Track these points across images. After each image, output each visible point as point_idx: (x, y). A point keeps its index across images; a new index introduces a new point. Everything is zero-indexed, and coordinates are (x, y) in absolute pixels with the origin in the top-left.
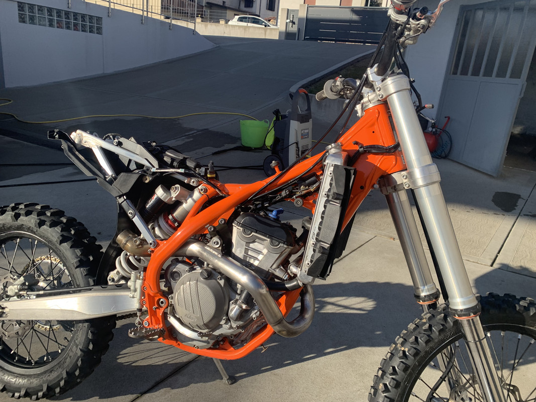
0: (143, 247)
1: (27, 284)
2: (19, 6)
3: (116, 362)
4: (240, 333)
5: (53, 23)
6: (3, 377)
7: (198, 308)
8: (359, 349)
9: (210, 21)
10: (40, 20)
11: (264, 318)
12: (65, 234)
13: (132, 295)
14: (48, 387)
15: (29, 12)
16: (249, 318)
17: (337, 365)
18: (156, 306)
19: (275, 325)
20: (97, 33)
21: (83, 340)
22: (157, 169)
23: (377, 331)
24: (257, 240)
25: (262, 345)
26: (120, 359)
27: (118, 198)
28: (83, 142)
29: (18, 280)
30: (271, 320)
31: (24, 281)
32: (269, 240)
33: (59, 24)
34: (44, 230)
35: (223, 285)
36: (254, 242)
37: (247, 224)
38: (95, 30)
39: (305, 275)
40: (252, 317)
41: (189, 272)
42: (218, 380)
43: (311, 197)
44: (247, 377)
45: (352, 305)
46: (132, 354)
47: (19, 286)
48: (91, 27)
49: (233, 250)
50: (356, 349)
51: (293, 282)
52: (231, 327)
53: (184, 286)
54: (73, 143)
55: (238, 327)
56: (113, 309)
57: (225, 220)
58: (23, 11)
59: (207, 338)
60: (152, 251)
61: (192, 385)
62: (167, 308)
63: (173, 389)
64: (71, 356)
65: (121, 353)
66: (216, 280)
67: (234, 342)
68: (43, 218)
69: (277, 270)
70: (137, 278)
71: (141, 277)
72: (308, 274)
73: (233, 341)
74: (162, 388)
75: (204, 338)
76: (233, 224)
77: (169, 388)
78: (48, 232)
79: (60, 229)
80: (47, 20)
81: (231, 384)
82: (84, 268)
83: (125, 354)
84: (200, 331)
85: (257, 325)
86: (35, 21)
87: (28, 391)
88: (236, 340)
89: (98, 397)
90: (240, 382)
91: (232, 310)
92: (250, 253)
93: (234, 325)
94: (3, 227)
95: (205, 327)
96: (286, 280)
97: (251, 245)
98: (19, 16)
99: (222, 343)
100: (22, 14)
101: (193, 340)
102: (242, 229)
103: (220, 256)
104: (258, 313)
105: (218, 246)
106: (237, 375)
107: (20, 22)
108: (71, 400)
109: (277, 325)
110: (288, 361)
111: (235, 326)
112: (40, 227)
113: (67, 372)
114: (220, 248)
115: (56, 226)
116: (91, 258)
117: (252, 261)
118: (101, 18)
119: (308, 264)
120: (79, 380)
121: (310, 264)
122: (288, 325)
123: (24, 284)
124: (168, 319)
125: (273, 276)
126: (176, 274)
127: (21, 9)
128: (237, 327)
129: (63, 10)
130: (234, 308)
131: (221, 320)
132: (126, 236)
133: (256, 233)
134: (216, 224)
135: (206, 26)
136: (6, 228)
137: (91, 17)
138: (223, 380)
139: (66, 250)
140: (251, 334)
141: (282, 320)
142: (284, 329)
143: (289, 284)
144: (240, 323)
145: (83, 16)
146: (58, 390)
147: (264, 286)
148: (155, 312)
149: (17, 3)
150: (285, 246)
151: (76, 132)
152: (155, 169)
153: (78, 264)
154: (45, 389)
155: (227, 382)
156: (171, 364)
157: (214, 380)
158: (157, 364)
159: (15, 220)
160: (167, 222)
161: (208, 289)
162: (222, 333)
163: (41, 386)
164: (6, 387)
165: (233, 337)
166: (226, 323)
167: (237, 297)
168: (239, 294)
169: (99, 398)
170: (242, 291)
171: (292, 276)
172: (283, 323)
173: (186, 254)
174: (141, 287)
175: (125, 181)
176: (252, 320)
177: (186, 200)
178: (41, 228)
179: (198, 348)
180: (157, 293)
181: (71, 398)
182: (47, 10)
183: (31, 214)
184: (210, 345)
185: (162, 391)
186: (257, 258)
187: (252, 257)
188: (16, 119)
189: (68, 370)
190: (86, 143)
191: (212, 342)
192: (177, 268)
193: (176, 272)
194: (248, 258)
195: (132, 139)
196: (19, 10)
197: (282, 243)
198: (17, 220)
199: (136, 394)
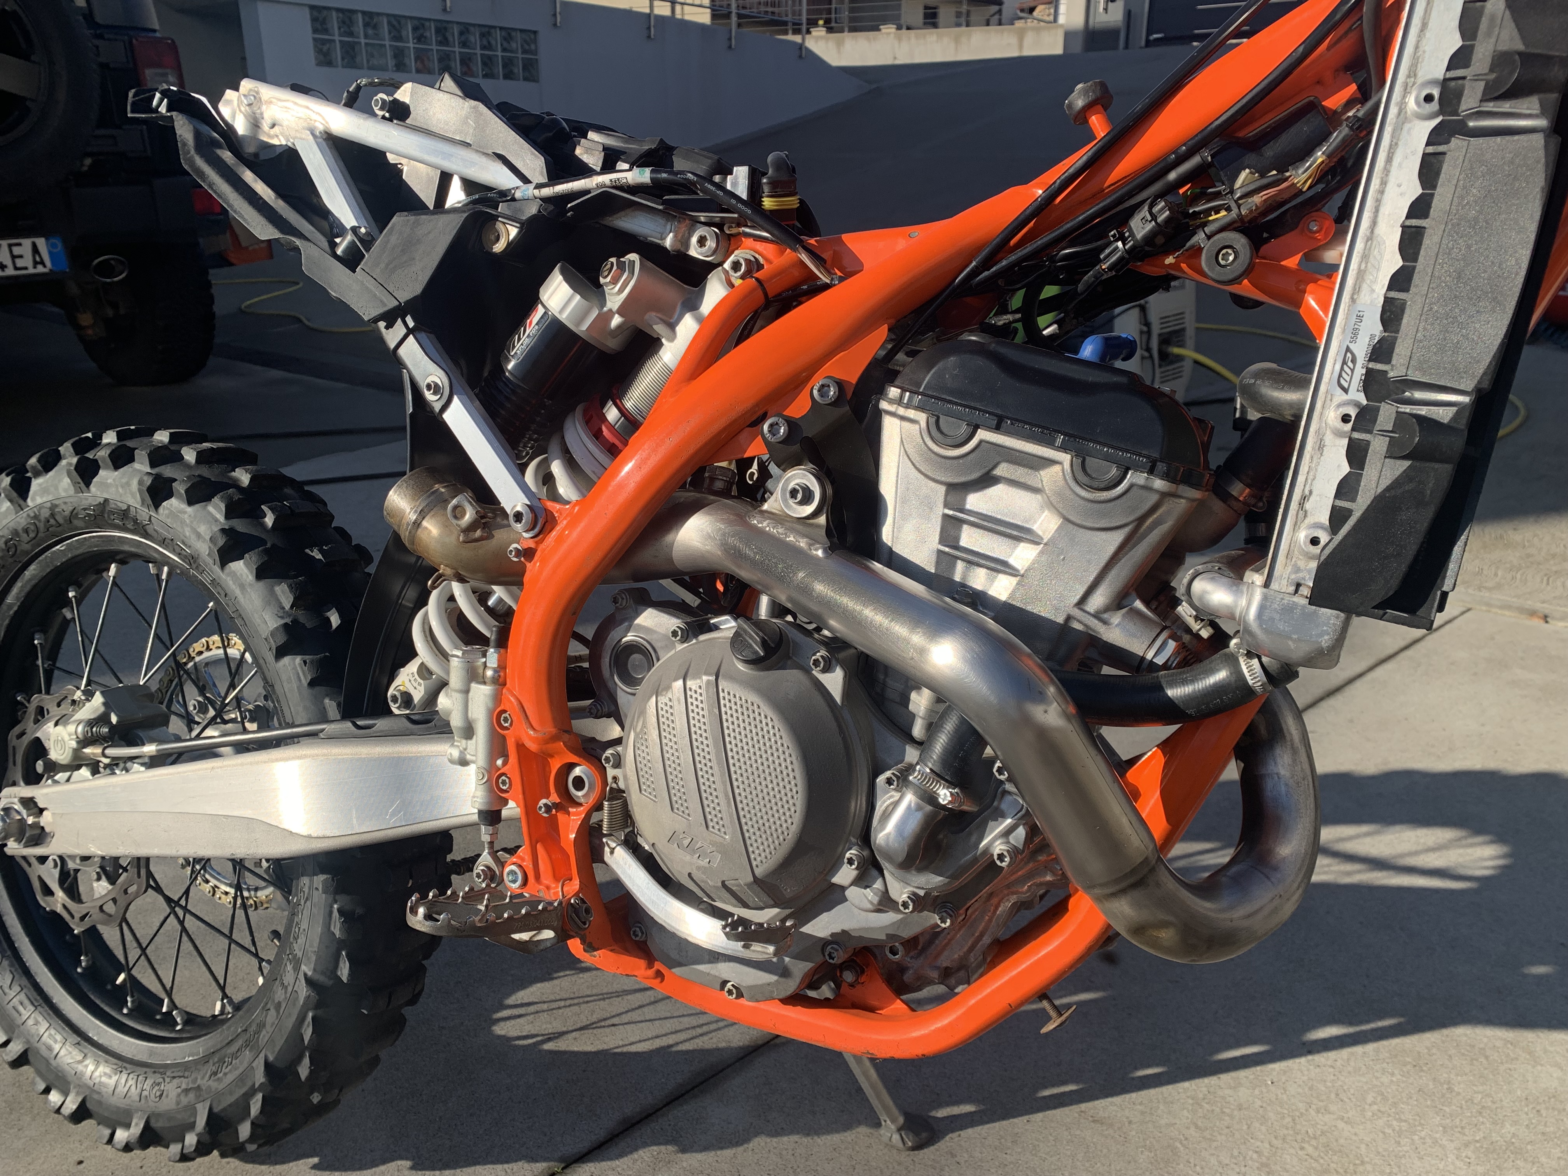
0: (490, 536)
1: (114, 719)
2: (314, 20)
3: (490, 1032)
4: (934, 933)
5: (407, 61)
6: (80, 1067)
7: (722, 800)
8: (1462, 1033)
9: (853, 29)
10: (372, 56)
11: (1052, 864)
12: (241, 525)
13: (455, 753)
14: (212, 1116)
15: (340, 35)
16: (975, 860)
17: (1370, 1099)
18: (554, 798)
19: (1114, 895)
20: (525, 79)
21: (316, 944)
22: (539, 186)
23: (1533, 964)
24: (1002, 470)
25: (1043, 996)
26: (502, 1024)
27: (382, 324)
28: (265, 127)
29: (88, 704)
30: (1096, 866)
31: (102, 709)
32: (1066, 458)
33: (422, 62)
34: (172, 514)
35: (838, 698)
36: (987, 480)
37: (952, 392)
38: (518, 70)
39: (1289, 610)
40: (986, 851)
41: (684, 640)
42: (863, 1130)
43: (1289, 238)
44: (982, 1122)
45: (1403, 856)
46: (545, 1006)
47: (80, 728)
48: (508, 63)
49: (887, 534)
50: (1445, 1032)
51: (1212, 671)
52: (886, 903)
53: (663, 699)
54: (228, 134)
55: (920, 902)
56: (393, 814)
57: (840, 384)
58: (326, 31)
59: (771, 949)
60: (529, 554)
61: (760, 1143)
62: (599, 807)
63: (684, 1151)
64: (279, 1003)
65: (511, 1001)
66: (807, 671)
67: (908, 977)
68: (167, 471)
69: (1116, 618)
70: (473, 675)
71: (489, 673)
72: (1318, 598)
73: (902, 969)
74: (645, 1145)
75: (757, 947)
76: (884, 405)
77: (670, 1148)
78: (183, 522)
79: (223, 506)
80: (389, 53)
81: (914, 1149)
82: (307, 657)
83: (522, 1005)
84: (740, 912)
85: (1013, 899)
86: (358, 59)
87: (153, 1124)
88: (915, 965)
89: (408, 1163)
90: (950, 1142)
91: (886, 816)
92: (969, 538)
93: (900, 892)
94: (52, 515)
95: (766, 898)
96: (1166, 666)
97: (975, 501)
98: (315, 46)
99: (848, 976)
100: (324, 42)
101: (714, 957)
102: (922, 417)
103: (820, 553)
104: (1021, 832)
105: (809, 509)
106: (941, 1113)
107: (319, 64)
108: (315, 1167)
109: (1123, 892)
110: (1149, 1066)
111: (904, 897)
112: (157, 506)
113: (268, 1065)
114: (822, 520)
115: (208, 498)
116: (335, 620)
117: (979, 579)
118: (535, 32)
119: (1315, 541)
120: (316, 1098)
121: (1324, 538)
122: (1185, 895)
123: (104, 719)
124: (607, 857)
125: (1093, 654)
126: (636, 657)
127: (319, 27)
128: (915, 898)
129: (429, 20)
130: (896, 804)
131: (835, 867)
132: (420, 490)
133: (997, 428)
134: (799, 408)
135: (840, 44)
136: (61, 521)
137: (508, 33)
138: (882, 1131)
139: (242, 587)
140: (987, 940)
141: (1152, 870)
142: (1162, 916)
143: (1184, 682)
144: (931, 881)
145: (486, 31)
146: (245, 1130)
147: (1051, 690)
148: (553, 823)
149: (307, 10)
150: (1159, 484)
151: (236, 88)
152: (532, 186)
153: (281, 639)
154: (201, 1122)
155: (896, 1137)
156: (687, 1052)
157: (847, 1127)
158: (633, 1049)
159: (82, 485)
160: (597, 435)
161: (766, 710)
162: (846, 927)
163: (192, 1110)
164: (89, 1105)
165: (901, 949)
166: (862, 880)
167: (911, 754)
168: (919, 744)
169: (412, 1168)
170: (932, 728)
171: (1205, 634)
172: (1158, 885)
173: (670, 560)
174: (490, 713)
175: (409, 245)
176: (991, 868)
177: (672, 326)
178: (161, 509)
179: (740, 995)
180: (554, 738)
181: (316, 1160)
182: (389, 23)
183: (131, 460)
184: (791, 986)
185: (645, 1155)
186: (1005, 563)
187: (976, 559)
188: (304, 324)
189: (271, 1058)
190: (276, 129)
191: (800, 968)
192: (641, 628)
193: (633, 648)
194: (960, 566)
195: (448, 82)
196: (315, 31)
197: (1138, 468)
198: (88, 484)
199: (545, 1159)
